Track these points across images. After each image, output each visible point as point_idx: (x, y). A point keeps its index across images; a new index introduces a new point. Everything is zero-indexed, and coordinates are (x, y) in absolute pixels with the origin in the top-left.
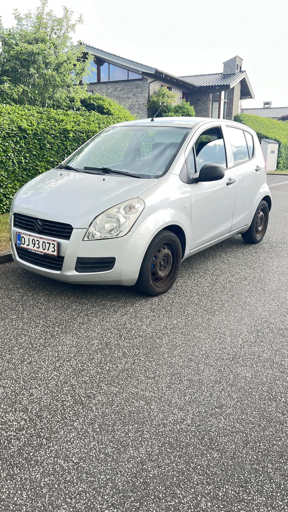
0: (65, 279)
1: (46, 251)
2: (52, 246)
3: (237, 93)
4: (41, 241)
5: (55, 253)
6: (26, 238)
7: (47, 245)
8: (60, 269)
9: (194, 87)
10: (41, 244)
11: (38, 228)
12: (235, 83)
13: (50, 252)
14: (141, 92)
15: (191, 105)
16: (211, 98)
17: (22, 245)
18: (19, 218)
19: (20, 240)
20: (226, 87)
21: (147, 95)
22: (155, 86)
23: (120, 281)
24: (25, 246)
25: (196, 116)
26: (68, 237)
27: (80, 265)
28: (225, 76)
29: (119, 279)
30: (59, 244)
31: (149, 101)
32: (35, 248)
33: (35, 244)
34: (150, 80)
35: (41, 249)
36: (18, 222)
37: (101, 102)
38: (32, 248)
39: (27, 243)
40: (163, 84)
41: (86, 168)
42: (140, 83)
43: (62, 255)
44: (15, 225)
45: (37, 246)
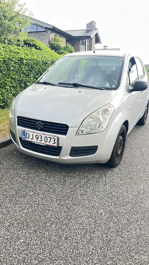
0: (61, 162)
1: (48, 143)
2: (53, 140)
3: (94, 40)
4: (43, 137)
5: (56, 145)
6: (31, 134)
7: (49, 139)
8: (58, 155)
9: (72, 36)
10: (43, 139)
11: (40, 127)
12: (93, 36)
13: (51, 144)
14: (45, 39)
15: (72, 46)
16: (81, 43)
17: (27, 139)
18: (22, 120)
19: (25, 135)
20: (89, 37)
21: (48, 40)
22: (52, 35)
23: (100, 161)
24: (29, 140)
25: (75, 52)
26: (65, 134)
27: (73, 152)
28: (87, 31)
29: (99, 160)
30: (58, 138)
31: (49, 43)
32: (38, 141)
33: (38, 138)
34: (49, 32)
35: (43, 142)
36: (22, 122)
37: (34, 42)
38: (36, 141)
39: (31, 137)
40: (56, 34)
41: (60, 84)
42: (44, 33)
43: (60, 145)
44: (19, 124)
45: (39, 139)
